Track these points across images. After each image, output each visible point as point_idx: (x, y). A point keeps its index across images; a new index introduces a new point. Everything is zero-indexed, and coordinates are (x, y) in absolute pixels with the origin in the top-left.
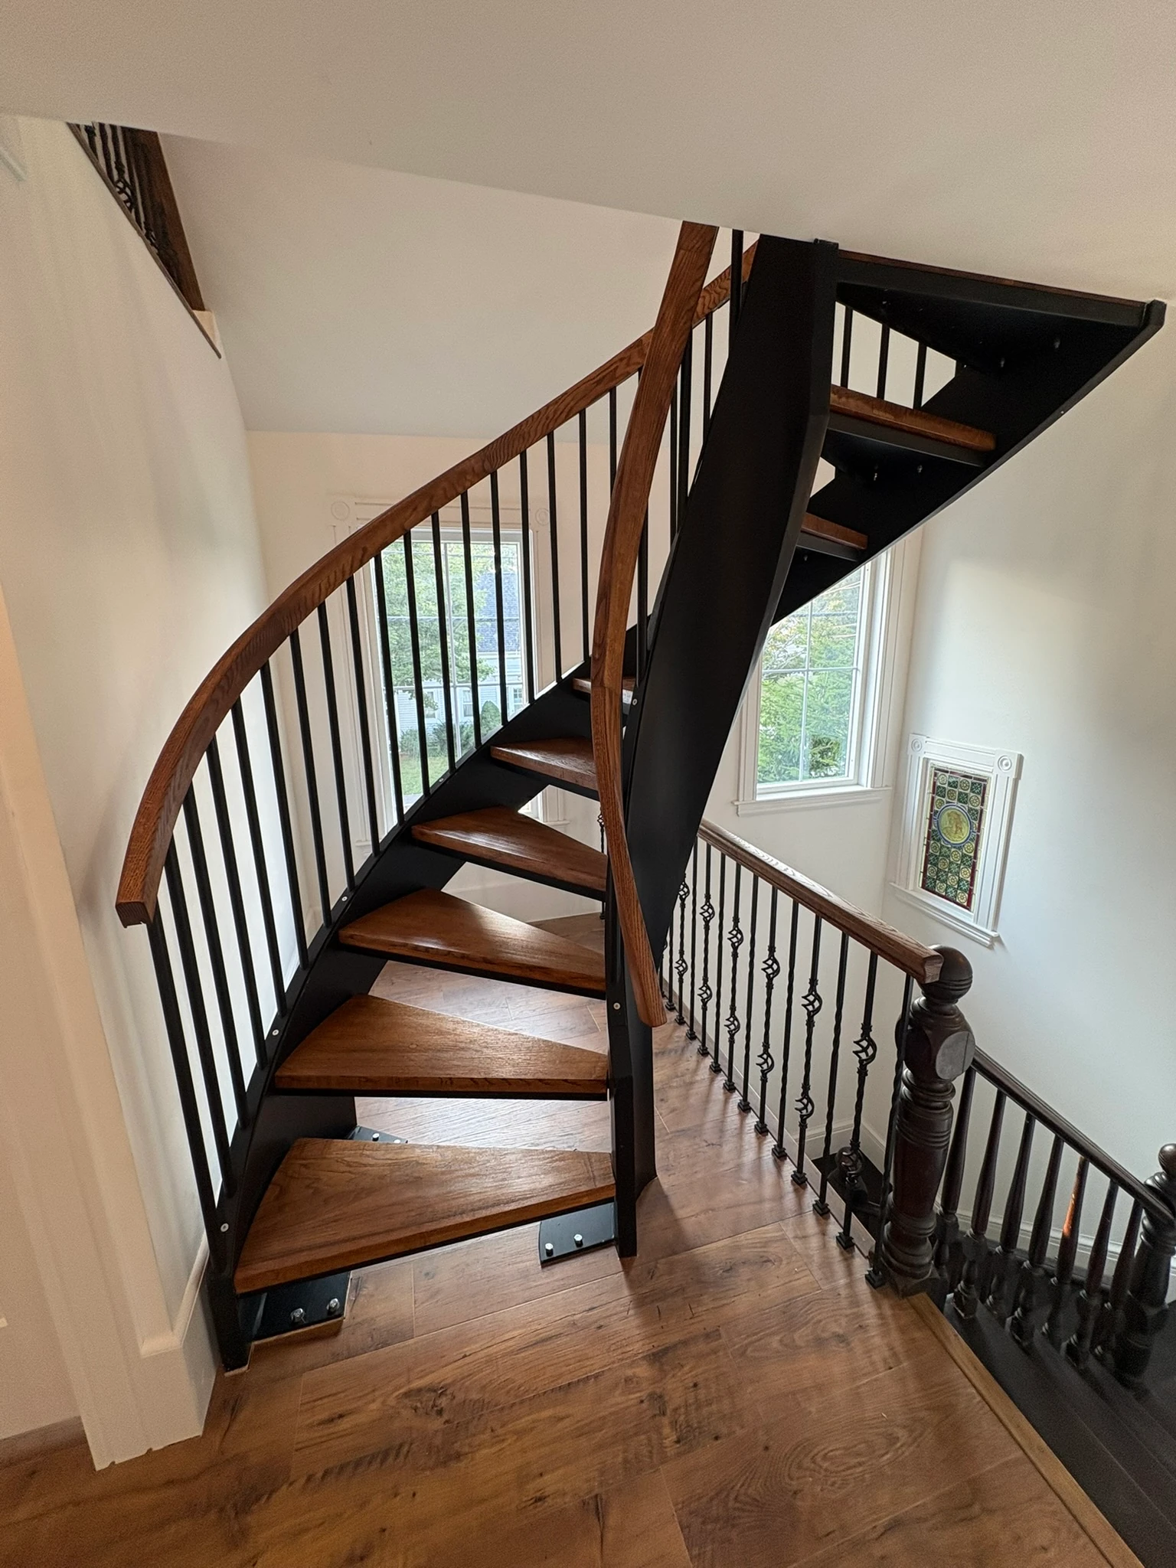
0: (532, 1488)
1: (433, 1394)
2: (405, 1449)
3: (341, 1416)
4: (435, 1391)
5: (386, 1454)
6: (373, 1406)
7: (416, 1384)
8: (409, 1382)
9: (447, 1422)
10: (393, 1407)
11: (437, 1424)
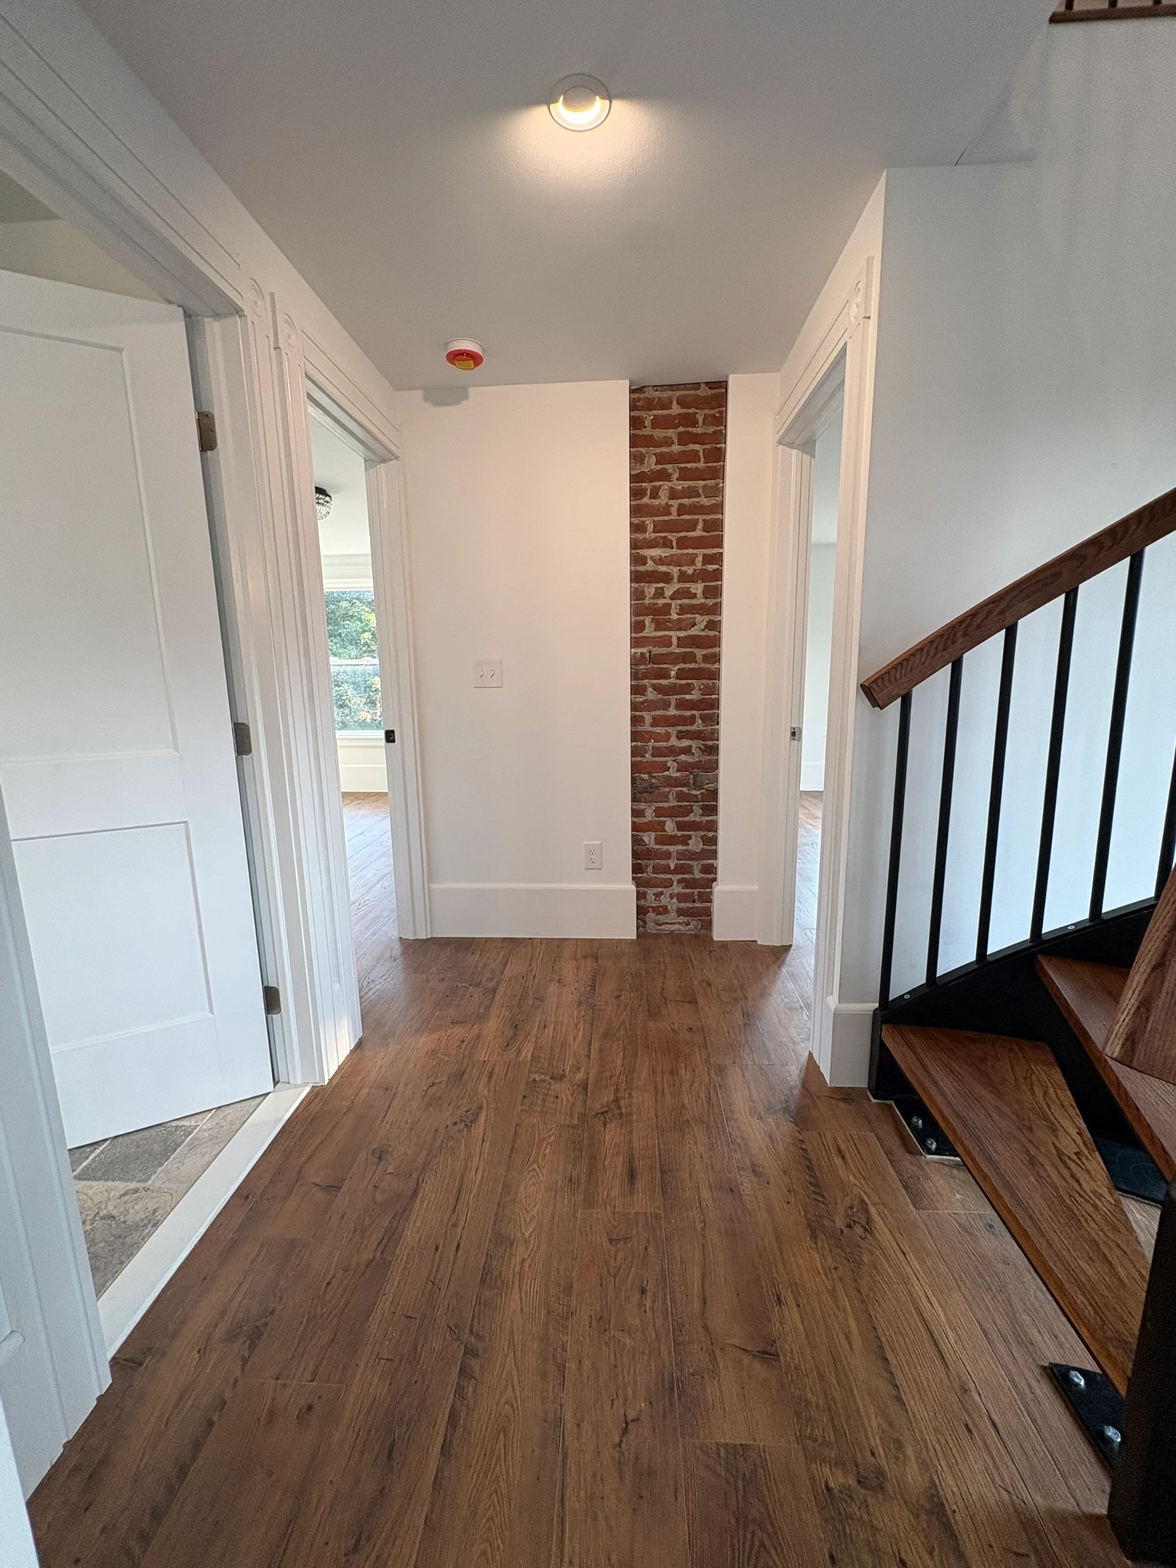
0: (788, 1296)
1: (864, 1222)
2: (820, 1199)
3: (843, 1157)
4: (867, 1223)
5: (816, 1185)
6: (852, 1178)
7: (872, 1210)
8: (874, 1204)
9: (842, 1231)
10: (851, 1191)
11: (840, 1224)
